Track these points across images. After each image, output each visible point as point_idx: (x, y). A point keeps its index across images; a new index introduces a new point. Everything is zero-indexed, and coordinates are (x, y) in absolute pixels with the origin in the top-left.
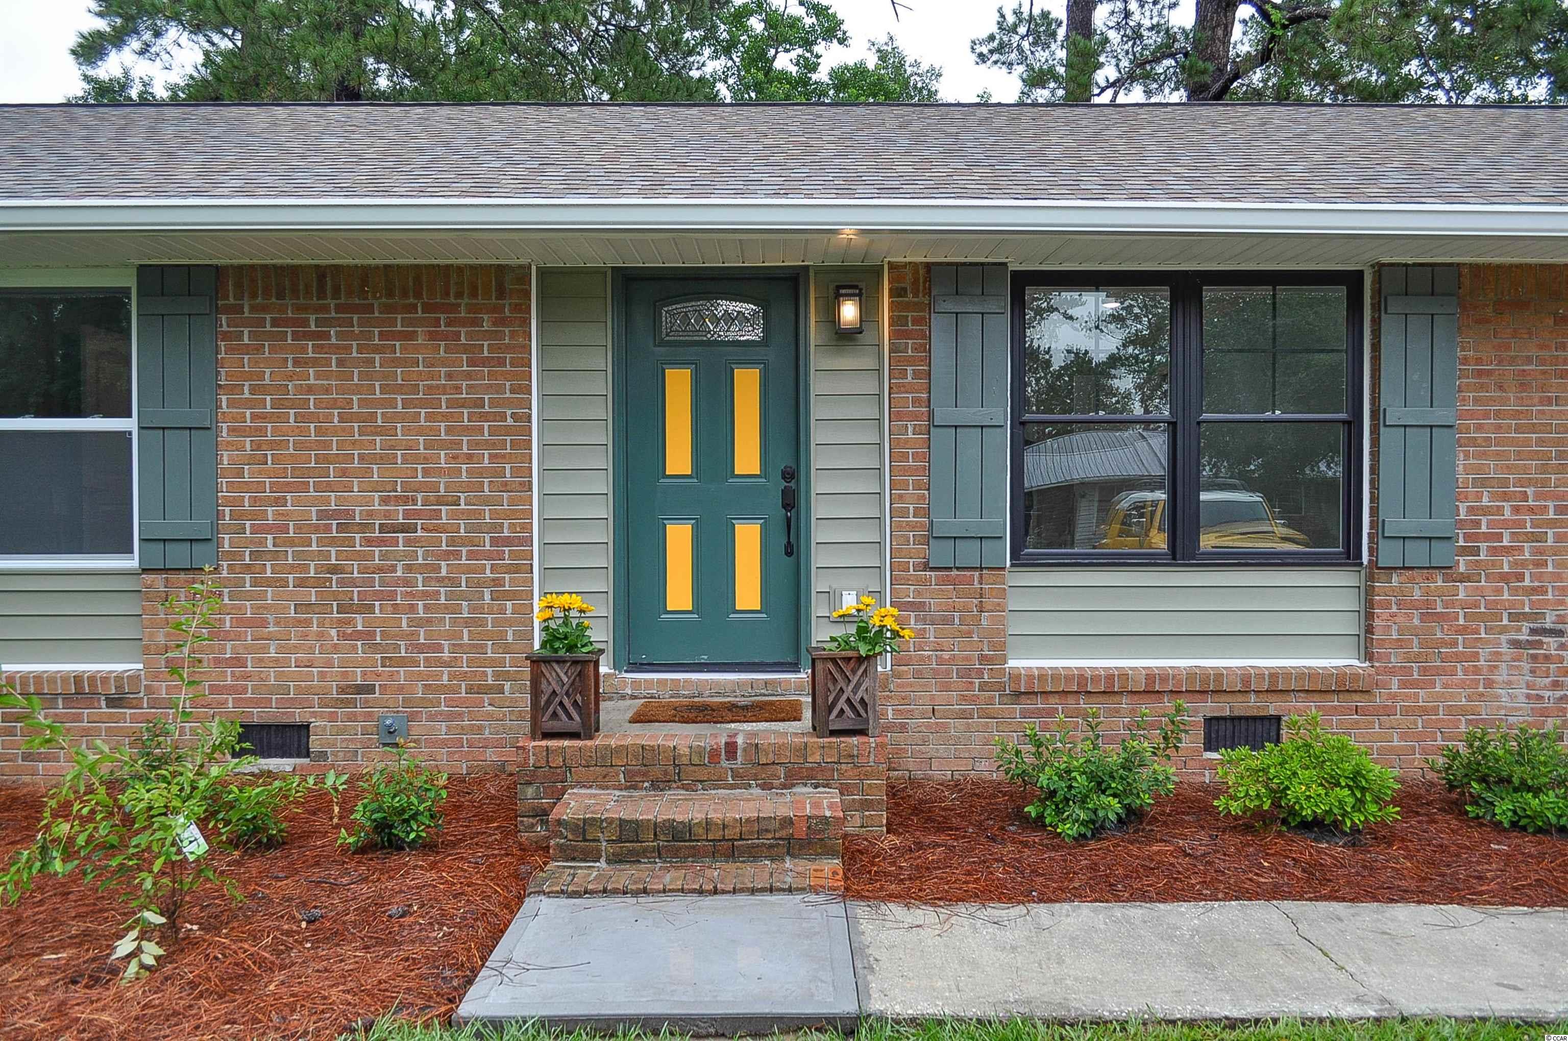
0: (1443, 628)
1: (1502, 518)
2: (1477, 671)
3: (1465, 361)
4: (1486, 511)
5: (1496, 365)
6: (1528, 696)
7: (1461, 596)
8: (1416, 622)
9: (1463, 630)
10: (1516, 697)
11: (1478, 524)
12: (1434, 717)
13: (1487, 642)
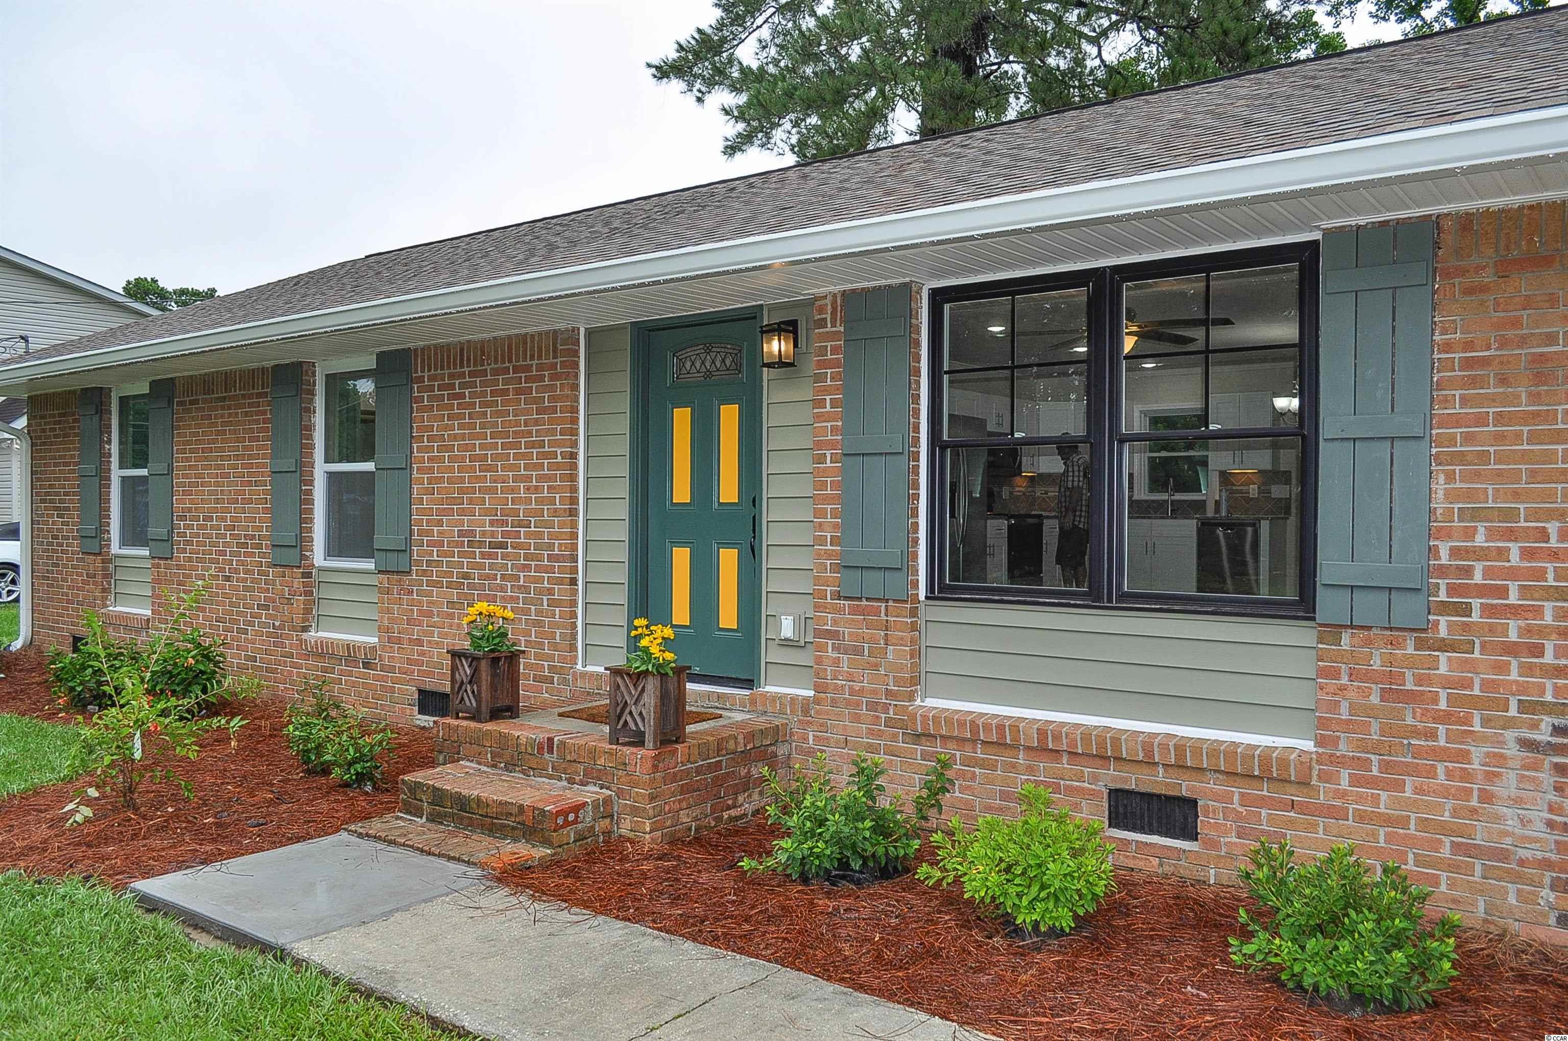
0: (1414, 713)
1: (1507, 564)
2: (1466, 776)
3: (1447, 347)
4: (1480, 554)
5: (1496, 350)
6: (1550, 824)
7: (1443, 669)
8: (1375, 699)
9: (1445, 718)
10: (1530, 821)
11: (1468, 572)
12: (1401, 831)
13: (1484, 738)
